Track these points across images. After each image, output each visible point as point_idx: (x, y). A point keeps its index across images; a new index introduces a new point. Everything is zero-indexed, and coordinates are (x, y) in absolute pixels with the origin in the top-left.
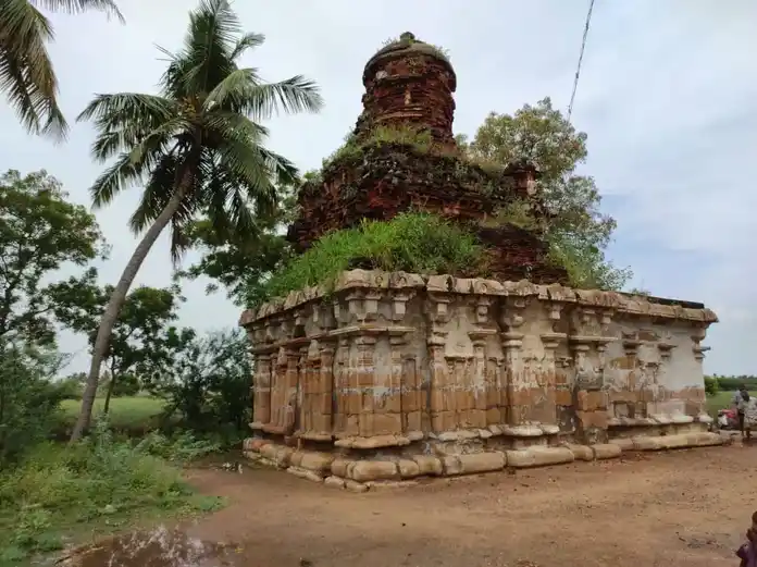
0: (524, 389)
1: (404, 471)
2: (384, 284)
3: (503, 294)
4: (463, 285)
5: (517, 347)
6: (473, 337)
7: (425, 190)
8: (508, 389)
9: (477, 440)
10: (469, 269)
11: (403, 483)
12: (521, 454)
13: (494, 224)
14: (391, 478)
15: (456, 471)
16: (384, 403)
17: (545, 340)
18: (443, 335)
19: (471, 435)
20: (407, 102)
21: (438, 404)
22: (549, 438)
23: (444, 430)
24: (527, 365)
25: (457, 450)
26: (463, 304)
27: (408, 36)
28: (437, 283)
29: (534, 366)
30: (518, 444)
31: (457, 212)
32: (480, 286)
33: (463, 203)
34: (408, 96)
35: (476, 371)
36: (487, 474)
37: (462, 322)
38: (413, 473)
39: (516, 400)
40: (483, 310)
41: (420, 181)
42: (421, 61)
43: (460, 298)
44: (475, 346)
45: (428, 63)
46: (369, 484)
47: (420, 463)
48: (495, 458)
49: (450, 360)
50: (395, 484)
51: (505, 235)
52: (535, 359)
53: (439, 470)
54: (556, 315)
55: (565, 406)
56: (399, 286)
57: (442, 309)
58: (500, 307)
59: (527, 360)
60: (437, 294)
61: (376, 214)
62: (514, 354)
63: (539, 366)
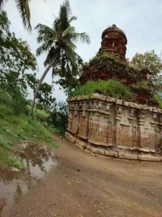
0: (144, 137)
1: (106, 154)
2: (104, 99)
3: (139, 108)
4: (127, 104)
5: (143, 125)
6: (129, 119)
7: (117, 73)
8: (139, 137)
9: (129, 150)
10: (129, 99)
11: (106, 157)
12: (143, 157)
13: (137, 87)
14: (103, 155)
15: (122, 157)
17: (151, 124)
18: (120, 117)
19: (127, 148)
20: (113, 46)
21: (118, 137)
22: (152, 153)
23: (119, 145)
24: (145, 130)
25: (122, 151)
26: (127, 109)
27: (114, 26)
28: (119, 102)
29: (148, 131)
30: (142, 153)
31: (126, 81)
32: (132, 104)
33: (127, 79)
34: (114, 44)
35: (130, 130)
36: (132, 160)
37: (126, 114)
38: (109, 155)
39: (142, 140)
40: (133, 112)
41: (116, 71)
43: (126, 108)
44: (129, 122)
45: (119, 35)
46: (96, 154)
47: (111, 153)
48: (134, 156)
49: (121, 125)
50: (104, 157)
51: (140, 90)
52: (148, 129)
53: (117, 156)
54: (155, 117)
55: (157, 144)
56: (108, 101)
57: (120, 110)
58: (138, 112)
59: (146, 129)
60: (119, 105)
61: (103, 78)
62: (142, 126)
63: (149, 131)
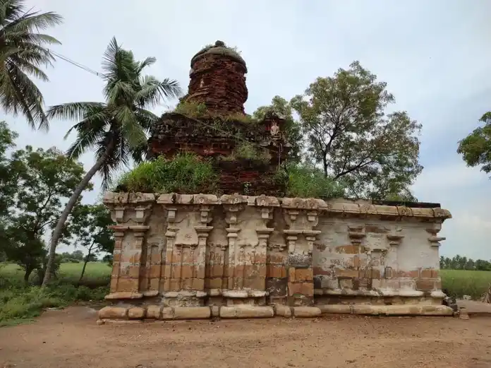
0: (238, 265)
1: (131, 314)
2: (124, 201)
3: (217, 203)
4: (185, 199)
5: (235, 238)
6: (198, 231)
7: (191, 140)
8: (225, 266)
9: (194, 298)
11: (129, 322)
12: (228, 310)
14: (121, 318)
15: (170, 317)
16: (128, 273)
17: (259, 233)
18: (174, 231)
19: (191, 294)
20: (201, 86)
21: (167, 274)
22: (257, 300)
24: (242, 250)
25: (178, 303)
26: (191, 211)
27: (219, 44)
28: (165, 198)
29: (249, 251)
30: (229, 302)
31: (212, 152)
32: (199, 198)
34: (202, 82)
35: (199, 254)
36: (193, 321)
37: (192, 222)
38: (137, 316)
40: (205, 214)
41: (187, 135)
42: (211, 59)
43: (185, 208)
44: (199, 237)
46: (104, 320)
48: (205, 311)
49: (178, 246)
50: (124, 322)
52: (250, 245)
53: (157, 315)
54: (266, 216)
55: (280, 279)
56: (135, 202)
57: (171, 214)
58: (219, 213)
59: (243, 246)
60: (168, 205)
62: (232, 243)
63: (253, 250)
